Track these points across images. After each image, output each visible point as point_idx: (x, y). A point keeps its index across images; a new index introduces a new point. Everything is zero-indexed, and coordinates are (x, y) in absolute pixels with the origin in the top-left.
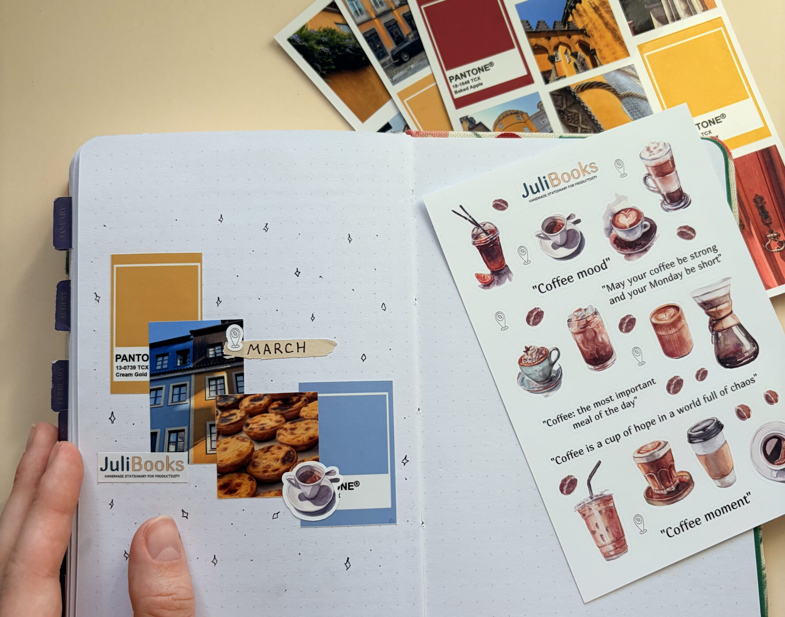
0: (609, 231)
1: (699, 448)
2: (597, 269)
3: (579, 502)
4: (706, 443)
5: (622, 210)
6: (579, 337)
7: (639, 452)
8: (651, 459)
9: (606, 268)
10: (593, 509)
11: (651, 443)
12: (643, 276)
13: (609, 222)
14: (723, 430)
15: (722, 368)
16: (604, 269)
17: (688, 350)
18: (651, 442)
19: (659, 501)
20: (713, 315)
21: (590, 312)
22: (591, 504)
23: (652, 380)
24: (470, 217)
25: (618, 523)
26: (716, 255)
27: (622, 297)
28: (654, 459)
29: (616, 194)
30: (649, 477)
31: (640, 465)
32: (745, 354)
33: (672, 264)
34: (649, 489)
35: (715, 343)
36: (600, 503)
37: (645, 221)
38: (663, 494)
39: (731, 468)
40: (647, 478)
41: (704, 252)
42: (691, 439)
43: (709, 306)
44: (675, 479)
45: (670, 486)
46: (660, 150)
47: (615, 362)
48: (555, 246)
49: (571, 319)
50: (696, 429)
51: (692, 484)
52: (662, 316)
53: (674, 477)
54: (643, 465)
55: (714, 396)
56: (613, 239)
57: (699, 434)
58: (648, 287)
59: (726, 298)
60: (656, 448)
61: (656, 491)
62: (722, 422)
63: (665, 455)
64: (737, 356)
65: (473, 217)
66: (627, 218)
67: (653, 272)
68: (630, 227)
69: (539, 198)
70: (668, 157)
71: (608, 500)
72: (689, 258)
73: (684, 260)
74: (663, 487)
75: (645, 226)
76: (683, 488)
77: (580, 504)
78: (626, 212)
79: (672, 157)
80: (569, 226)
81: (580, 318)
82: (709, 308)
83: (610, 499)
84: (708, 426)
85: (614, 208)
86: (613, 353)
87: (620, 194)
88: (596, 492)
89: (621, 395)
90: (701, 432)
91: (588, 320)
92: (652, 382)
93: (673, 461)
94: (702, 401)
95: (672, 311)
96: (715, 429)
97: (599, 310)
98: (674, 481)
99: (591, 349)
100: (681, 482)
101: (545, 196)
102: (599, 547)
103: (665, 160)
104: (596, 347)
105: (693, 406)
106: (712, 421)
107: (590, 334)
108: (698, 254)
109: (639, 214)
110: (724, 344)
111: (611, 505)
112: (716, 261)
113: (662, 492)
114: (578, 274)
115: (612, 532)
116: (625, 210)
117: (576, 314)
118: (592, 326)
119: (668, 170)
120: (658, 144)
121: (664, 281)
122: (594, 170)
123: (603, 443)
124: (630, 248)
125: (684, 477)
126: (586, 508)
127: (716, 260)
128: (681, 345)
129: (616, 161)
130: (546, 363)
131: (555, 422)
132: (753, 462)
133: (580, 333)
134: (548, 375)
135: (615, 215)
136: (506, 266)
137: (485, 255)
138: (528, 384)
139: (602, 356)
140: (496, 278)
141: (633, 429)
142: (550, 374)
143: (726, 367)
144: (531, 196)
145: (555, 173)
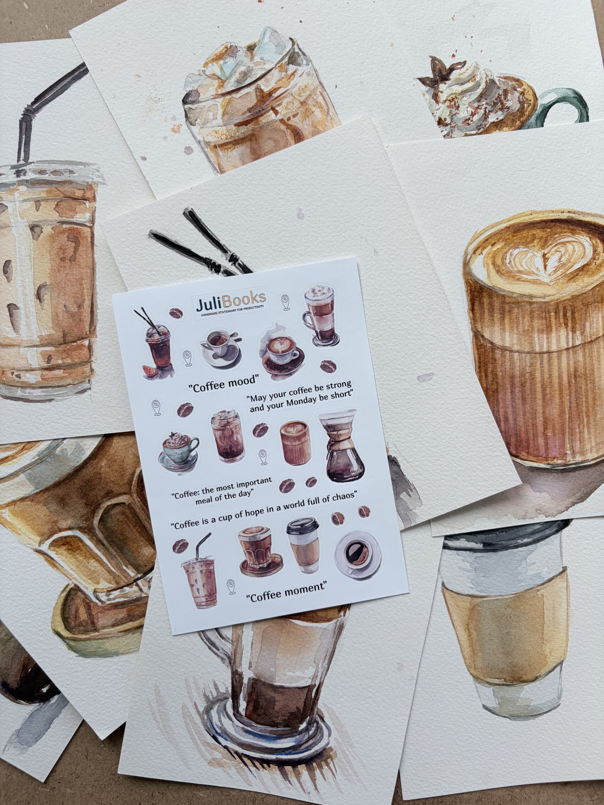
0: (263, 353)
1: (294, 539)
2: (246, 382)
3: (185, 561)
4: (301, 536)
5: (279, 338)
6: (218, 433)
7: (244, 532)
8: (253, 540)
9: (254, 382)
10: (196, 568)
12: (283, 394)
13: (265, 346)
14: (318, 529)
15: (330, 480)
16: (252, 383)
17: (305, 460)
18: (256, 526)
19: (251, 573)
20: (333, 437)
21: (232, 415)
22: (196, 564)
24: (149, 318)
25: (214, 583)
26: (349, 389)
27: (262, 408)
28: (256, 540)
29: (277, 324)
30: (248, 553)
31: (242, 543)
32: (352, 473)
33: (309, 390)
34: (245, 562)
35: (329, 459)
36: (203, 565)
37: (296, 350)
38: (256, 568)
39: (316, 559)
40: (246, 553)
41: (339, 385)
42: (289, 531)
43: (332, 429)
44: (269, 558)
45: (264, 563)
46: (324, 293)
47: (243, 458)
48: (215, 356)
49: (215, 418)
50: (296, 524)
51: (282, 565)
52: (291, 429)
54: (245, 542)
55: (317, 501)
56: (265, 360)
57: (297, 528)
58: (285, 404)
59: (348, 425)
60: (259, 532)
61: (250, 565)
62: (318, 523)
63: (265, 538)
64: (345, 473)
65: (151, 318)
66: (281, 345)
67: (292, 393)
68: (282, 353)
69: (210, 314)
70: (329, 301)
71: (210, 564)
72: (325, 388)
73: (321, 388)
74: (257, 563)
75: (295, 355)
76: (273, 566)
77: (186, 563)
78: (282, 340)
79: (333, 301)
80: (231, 342)
81: (222, 418)
83: (212, 564)
84: (306, 523)
85: (273, 334)
86: (242, 452)
87: (280, 324)
88: (201, 556)
89: (241, 485)
90: (299, 527)
91: (229, 421)
92: (269, 479)
93: (271, 545)
94: (306, 503)
95: (300, 427)
96: (311, 527)
97: (239, 415)
98: (267, 560)
99: (225, 444)
100: (273, 562)
101: (216, 313)
102: (194, 597)
103: (326, 303)
104: (230, 444)
105: (297, 505)
106: (311, 520)
107: (228, 432)
108: (333, 386)
109: (292, 343)
110: (337, 461)
112: (347, 394)
113: (255, 566)
114: (229, 383)
115: (207, 588)
116: (281, 338)
117: (220, 414)
118: (231, 426)
119: (326, 312)
120: (323, 288)
121: (299, 402)
122: (263, 300)
123: (217, 520)
124: (278, 370)
125: (276, 559)
126: (191, 566)
128: (301, 456)
129: (284, 296)
130: (186, 449)
131: (182, 496)
132: (336, 558)
133: (220, 430)
134: (185, 458)
135: (272, 341)
136: (171, 364)
137: (155, 353)
138: (167, 462)
139: (234, 451)
140: (160, 372)
141: (244, 514)
142: (187, 458)
143: (333, 480)
144: (204, 311)
145: (228, 296)
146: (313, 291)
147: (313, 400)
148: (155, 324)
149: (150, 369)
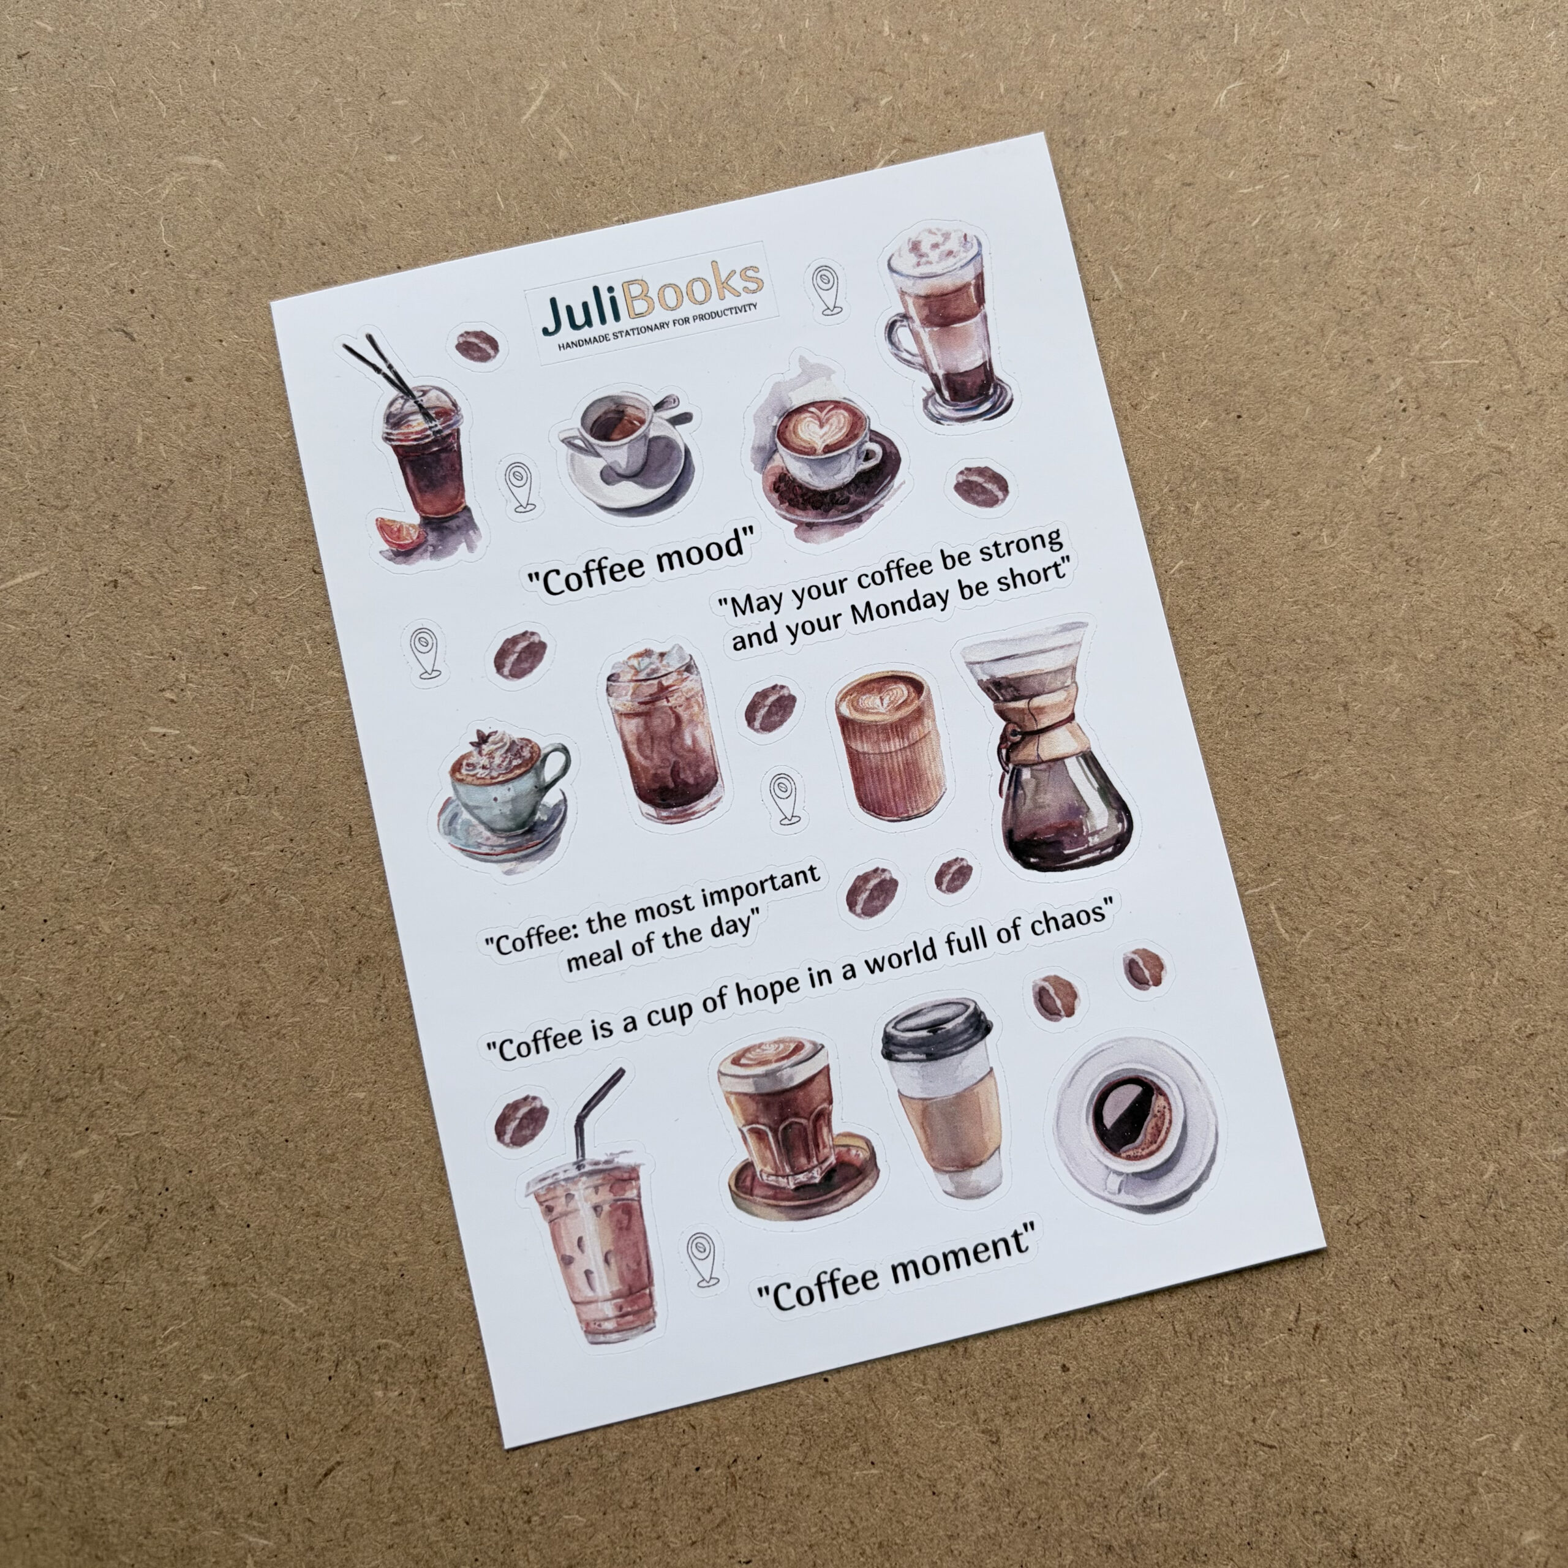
0: (764, 455)
1: (910, 1076)
2: (714, 551)
3: (541, 1172)
4: (933, 1067)
5: (813, 404)
6: (632, 726)
7: (736, 1061)
8: (768, 1087)
9: (740, 551)
10: (577, 1197)
11: (775, 1042)
12: (839, 587)
13: (770, 431)
14: (988, 1037)
15: (1017, 866)
16: (734, 555)
17: (926, 803)
18: (776, 1038)
19: (769, 1205)
20: (1016, 718)
21: (674, 663)
22: (576, 1183)
23: (812, 869)
24: (390, 367)
25: (641, 1248)
26: (1056, 557)
27: (770, 636)
28: (778, 1088)
29: (802, 359)
30: (754, 1136)
31: (733, 1099)
32: (1090, 839)
33: (924, 567)
34: (747, 1166)
35: (1008, 796)
36: (602, 1185)
37: (871, 440)
38: (784, 1188)
39: (992, 1146)
40: (747, 1136)
41: (1023, 545)
42: (891, 1048)
43: (1009, 692)
44: (826, 1151)
45: (810, 1170)
46: (950, 253)
47: (719, 806)
48: (610, 476)
49: (618, 675)
50: (912, 1023)
51: (874, 1173)
52: (871, 701)
53: (825, 1147)
54: (742, 1098)
55: (978, 938)
56: (772, 479)
57: (916, 1038)
58: (846, 619)
59: (1061, 677)
60: (788, 1057)
61: (765, 1177)
62: (990, 1016)
63: (811, 1080)
64: (1066, 840)
65: (396, 367)
66: (821, 426)
67: (866, 581)
68: (825, 452)
69: (587, 342)
70: (968, 275)
71: (624, 1180)
72: (976, 557)
73: (962, 559)
74: (788, 1170)
75: (868, 456)
76: (846, 1180)
77: (544, 1179)
78: (821, 409)
79: (980, 277)
80: (658, 426)
81: (642, 676)
82: (1008, 697)
83: (631, 1179)
84: (947, 1020)
85: (791, 394)
86: (714, 784)
87: (813, 360)
88: (595, 1152)
89: (716, 896)
90: (924, 1033)
91: (665, 683)
92: (809, 874)
93: (831, 1102)
94: (941, 947)
95: (901, 691)
96: (965, 1031)
97: (698, 661)
98: (821, 1159)
99: (658, 762)
100: (842, 1164)
101: (605, 338)
102: (575, 1303)
103: (959, 283)
104: (672, 758)
105: (912, 957)
106: (961, 1007)
107: (663, 721)
108: (1002, 549)
109: (857, 419)
110: (1034, 800)
111: (631, 1194)
112: (1051, 573)
113: (783, 1182)
114: (659, 558)
115: (619, 1268)
116: (821, 405)
117: (635, 662)
118: (673, 702)
119: (962, 312)
120: (947, 236)
121: (892, 608)
122: (753, 286)
123: (643, 1021)
124: (815, 508)
125: (853, 1152)
126: (560, 1192)
127: (1053, 569)
128: (910, 786)
129: (819, 269)
130: (527, 783)
131: (520, 945)
132: (1060, 1141)
133: (637, 715)
134: (525, 815)
135: (790, 415)
136: (467, 509)
137: (413, 474)
138: (468, 832)
139: (686, 784)
140: (432, 538)
141: (731, 996)
142: (533, 813)
143: (1027, 865)
144: (567, 333)
145: (642, 282)
146: (915, 247)
147: (937, 599)
148: (411, 384)
149: (399, 530)
